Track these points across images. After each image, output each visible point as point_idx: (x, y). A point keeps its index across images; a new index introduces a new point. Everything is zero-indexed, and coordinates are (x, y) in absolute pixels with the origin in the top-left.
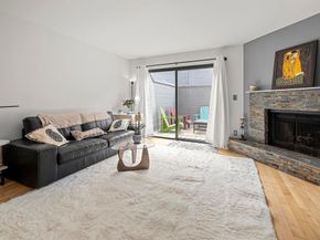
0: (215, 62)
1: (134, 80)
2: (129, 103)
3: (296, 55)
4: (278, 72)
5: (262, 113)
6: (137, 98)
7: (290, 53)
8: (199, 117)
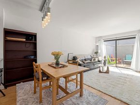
0: (136, 36)
1: (98, 45)
2: (96, 53)
6: (99, 51)
8: (126, 59)
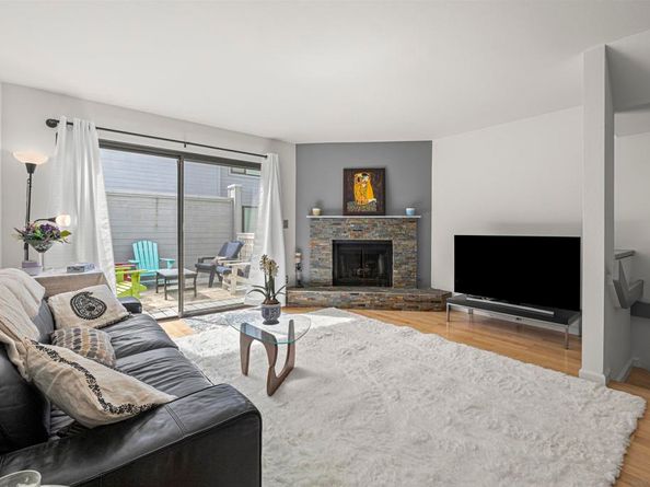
3: (367, 179)
4: (349, 195)
5: (329, 245)
7: (360, 175)
